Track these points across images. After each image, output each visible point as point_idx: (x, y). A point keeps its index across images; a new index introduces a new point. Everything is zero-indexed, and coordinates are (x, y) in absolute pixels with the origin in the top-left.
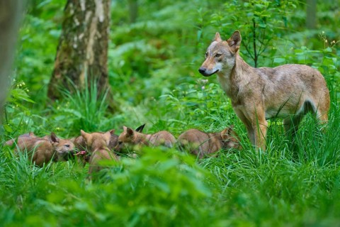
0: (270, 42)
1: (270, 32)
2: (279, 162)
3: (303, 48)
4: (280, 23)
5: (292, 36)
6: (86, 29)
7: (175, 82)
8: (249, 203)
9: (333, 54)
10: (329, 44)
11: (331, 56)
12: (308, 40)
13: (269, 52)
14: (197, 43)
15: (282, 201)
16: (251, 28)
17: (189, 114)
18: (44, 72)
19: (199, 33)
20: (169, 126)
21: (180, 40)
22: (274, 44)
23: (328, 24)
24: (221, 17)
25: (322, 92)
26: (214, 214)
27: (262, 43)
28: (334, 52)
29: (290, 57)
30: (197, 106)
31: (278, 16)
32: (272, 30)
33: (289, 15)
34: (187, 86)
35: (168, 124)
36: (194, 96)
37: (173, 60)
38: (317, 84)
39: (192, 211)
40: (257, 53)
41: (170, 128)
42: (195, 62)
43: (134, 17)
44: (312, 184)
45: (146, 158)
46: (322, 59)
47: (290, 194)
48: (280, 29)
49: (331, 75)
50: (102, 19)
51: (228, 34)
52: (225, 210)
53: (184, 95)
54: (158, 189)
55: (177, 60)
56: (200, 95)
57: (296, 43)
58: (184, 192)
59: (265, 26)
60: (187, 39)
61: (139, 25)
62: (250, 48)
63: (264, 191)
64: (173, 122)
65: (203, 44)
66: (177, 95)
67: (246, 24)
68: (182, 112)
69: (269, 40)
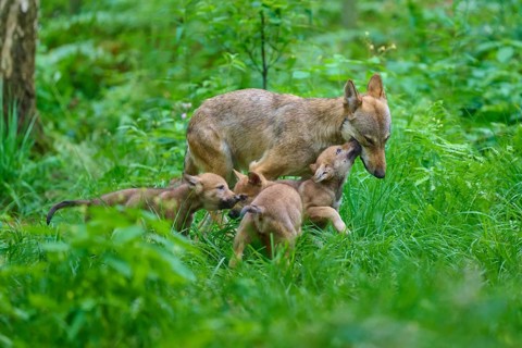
0: (287, 47)
1: (287, 32)
3: (337, 56)
4: (302, 19)
5: (320, 39)
7: (140, 107)
8: (254, 293)
9: (381, 67)
10: (376, 52)
11: (377, 70)
12: (344, 45)
13: (284, 63)
14: (176, 48)
15: (303, 291)
16: (258, 24)
17: (162, 156)
20: (131, 174)
21: (148, 41)
22: (293, 50)
24: (212, 7)
26: (198, 309)
27: (274, 48)
28: (382, 64)
29: (317, 70)
30: (174, 144)
31: (298, 8)
32: (289, 29)
33: (315, 7)
34: (159, 114)
35: (129, 171)
36: (169, 128)
37: (137, 73)
39: (164, 305)
40: (267, 63)
41: (131, 178)
42: (172, 76)
43: (76, 10)
44: (348, 265)
45: (93, 223)
46: (364, 74)
47: (314, 280)
48: (302, 28)
50: (25, 7)
51: (223, 33)
52: (217, 303)
53: (155, 127)
54: (112, 271)
55: (144, 72)
56: (179, 127)
57: (327, 50)
58: (153, 275)
59: (278, 21)
60: (158, 40)
61: (84, 18)
62: (256, 55)
63: (276, 274)
64: (137, 168)
65: (185, 48)
66: (143, 126)
67: (250, 19)
68: (151, 152)
69: (286, 43)
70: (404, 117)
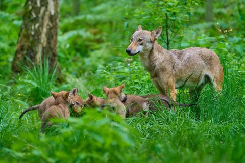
0: (179, 31)
1: (179, 24)
2: (185, 120)
3: (203, 35)
4: (186, 17)
5: (195, 27)
6: (40, 20)
7: (107, 60)
8: (163, 150)
9: (225, 40)
10: (223, 33)
11: (223, 41)
12: (206, 29)
13: (178, 39)
14: (124, 32)
15: (187, 150)
16: (164, 20)
17: (118, 84)
18: (9, 52)
19: (126, 23)
21: (111, 29)
22: (182, 32)
23: (221, 18)
24: (142, 12)
25: (218, 68)
26: (136, 159)
27: (173, 31)
28: (226, 38)
29: (194, 42)
30: (124, 78)
31: (184, 12)
32: (180, 22)
33: (192, 11)
34: (116, 64)
36: (122, 71)
37: (106, 44)
38: (214, 62)
39: (120, 157)
40: (169, 39)
42: (123, 45)
43: (77, 12)
44: (210, 137)
45: (85, 117)
46: (217, 43)
47: (193, 144)
48: (187, 22)
49: (224, 56)
50: (53, 12)
51: (147, 24)
52: (145, 156)
53: (115, 70)
54: (95, 140)
55: (109, 44)
56: (126, 70)
57: (198, 32)
58: (115, 143)
59: (174, 19)
60: (116, 28)
61: (80, 17)
62: (164, 35)
63: (174, 142)
65: (128, 32)
66: (109, 69)
67: (161, 17)
68: (113, 82)
69: (178, 29)
70: (237, 65)
